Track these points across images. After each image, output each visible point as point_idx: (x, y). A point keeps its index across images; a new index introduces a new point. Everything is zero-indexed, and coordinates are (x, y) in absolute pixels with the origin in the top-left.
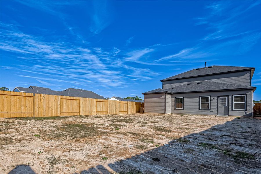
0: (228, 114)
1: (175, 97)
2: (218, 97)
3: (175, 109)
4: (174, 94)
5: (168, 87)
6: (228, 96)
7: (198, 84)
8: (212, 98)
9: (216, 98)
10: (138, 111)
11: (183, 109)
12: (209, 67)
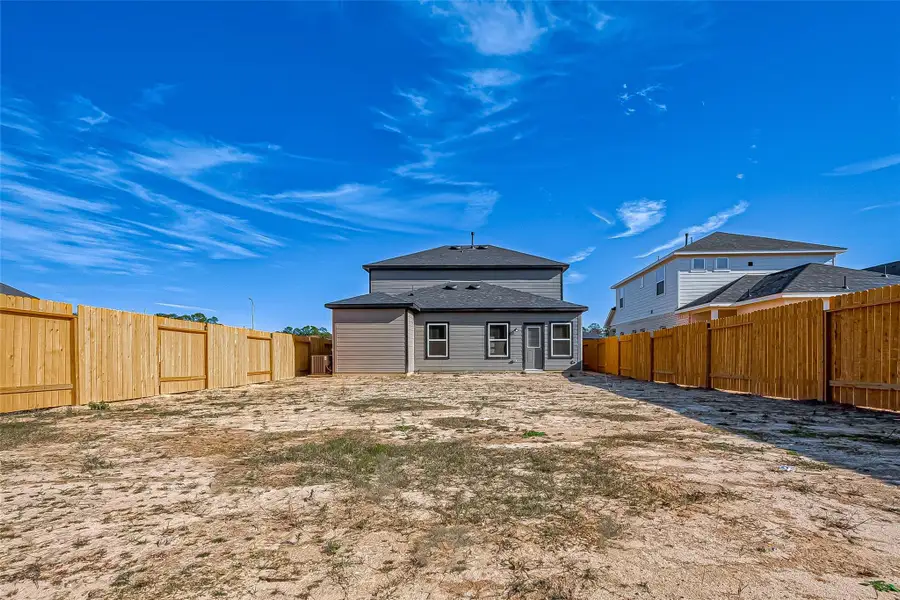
0: (542, 367)
1: (427, 323)
2: (526, 324)
3: (426, 358)
4: (425, 311)
5: (395, 289)
6: (542, 324)
7: (471, 288)
8: (513, 328)
9: (520, 328)
10: (304, 370)
11: (448, 358)
12: (480, 248)
